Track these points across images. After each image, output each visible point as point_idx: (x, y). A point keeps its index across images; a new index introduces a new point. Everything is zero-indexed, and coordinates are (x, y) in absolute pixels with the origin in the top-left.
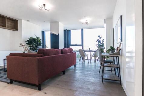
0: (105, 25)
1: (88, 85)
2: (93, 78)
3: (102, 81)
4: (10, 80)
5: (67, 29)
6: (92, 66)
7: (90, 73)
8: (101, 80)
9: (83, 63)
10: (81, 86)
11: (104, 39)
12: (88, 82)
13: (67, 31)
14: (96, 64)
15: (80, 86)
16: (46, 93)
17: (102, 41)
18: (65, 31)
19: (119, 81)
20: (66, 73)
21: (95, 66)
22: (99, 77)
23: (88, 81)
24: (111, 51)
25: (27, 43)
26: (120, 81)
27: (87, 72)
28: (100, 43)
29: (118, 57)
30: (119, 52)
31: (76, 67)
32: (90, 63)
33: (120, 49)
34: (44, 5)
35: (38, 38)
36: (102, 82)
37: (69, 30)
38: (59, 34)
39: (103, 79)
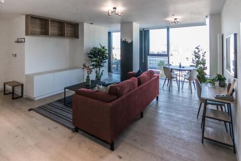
0: (208, 21)
1: (180, 146)
2: (187, 130)
3: (203, 140)
4: (76, 127)
5: (144, 29)
6: (186, 98)
7: (180, 116)
8: (200, 137)
9: (169, 90)
10: (169, 148)
11: (205, 52)
12: (180, 139)
13: (145, 31)
14: (192, 93)
15: (167, 148)
16: (120, 158)
17: (201, 55)
18: (141, 32)
19: (231, 146)
20: (145, 115)
21: (191, 98)
22: (196, 130)
23: (179, 136)
24: (218, 82)
25: (89, 57)
26: (234, 146)
27: (177, 113)
28: (199, 58)
29: (230, 104)
30: (232, 94)
31: (159, 100)
32: (180, 90)
33: (233, 91)
34: (115, 8)
35: (103, 48)
36: (202, 142)
37: (146, 31)
38: (132, 42)
39: (203, 137)
